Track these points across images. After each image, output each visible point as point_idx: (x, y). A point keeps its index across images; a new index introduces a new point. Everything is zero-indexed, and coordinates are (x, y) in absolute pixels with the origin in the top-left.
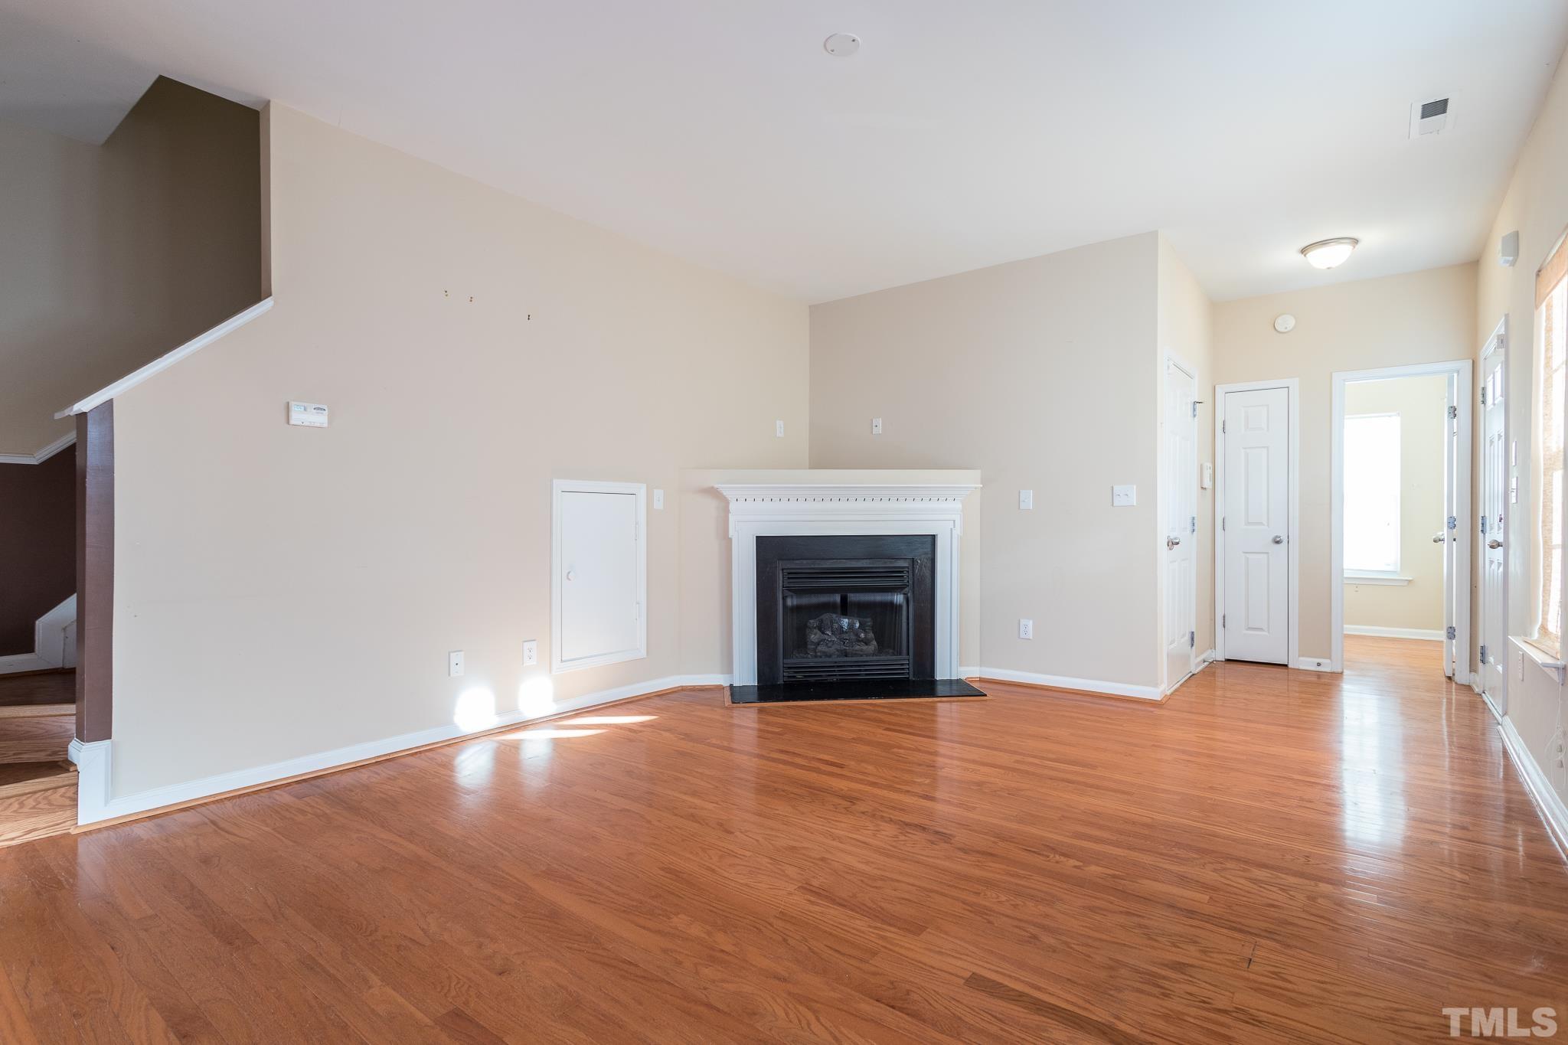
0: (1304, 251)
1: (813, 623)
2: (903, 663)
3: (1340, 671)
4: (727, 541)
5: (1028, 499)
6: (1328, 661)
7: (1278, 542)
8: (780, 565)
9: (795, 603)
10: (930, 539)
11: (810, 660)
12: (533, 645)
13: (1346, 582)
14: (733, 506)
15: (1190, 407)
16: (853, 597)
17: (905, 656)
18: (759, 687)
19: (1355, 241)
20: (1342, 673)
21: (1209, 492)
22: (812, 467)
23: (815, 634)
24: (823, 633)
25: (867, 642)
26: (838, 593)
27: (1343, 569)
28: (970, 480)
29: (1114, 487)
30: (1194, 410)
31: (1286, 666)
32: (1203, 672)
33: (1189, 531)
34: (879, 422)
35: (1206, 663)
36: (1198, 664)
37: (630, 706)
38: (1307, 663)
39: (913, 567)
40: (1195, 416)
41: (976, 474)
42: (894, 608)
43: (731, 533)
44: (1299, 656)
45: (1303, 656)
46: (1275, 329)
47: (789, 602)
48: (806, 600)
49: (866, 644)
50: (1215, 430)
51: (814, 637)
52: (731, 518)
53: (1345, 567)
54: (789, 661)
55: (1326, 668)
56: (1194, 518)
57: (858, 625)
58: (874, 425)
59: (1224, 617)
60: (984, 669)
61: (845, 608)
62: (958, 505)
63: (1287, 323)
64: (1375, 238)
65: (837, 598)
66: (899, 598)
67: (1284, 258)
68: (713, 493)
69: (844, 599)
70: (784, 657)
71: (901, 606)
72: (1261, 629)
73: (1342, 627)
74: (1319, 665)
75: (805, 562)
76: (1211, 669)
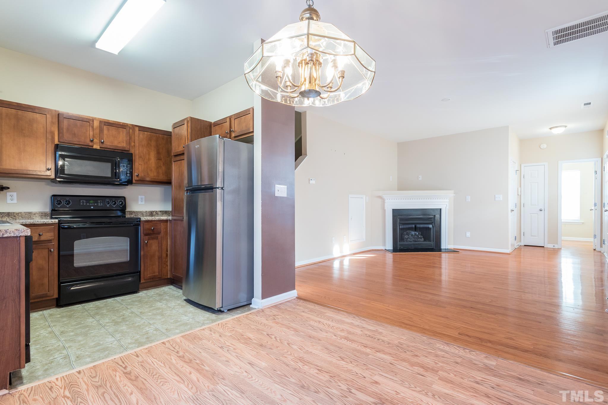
0: (551, 129)
1: (405, 233)
2: (432, 244)
3: (560, 248)
4: (384, 211)
5: (469, 198)
6: (557, 245)
7: (541, 211)
8: (399, 217)
9: (402, 227)
10: (440, 210)
11: (405, 243)
12: (345, 236)
13: (562, 223)
14: (386, 201)
15: (515, 171)
16: (418, 226)
17: (432, 242)
18: (393, 250)
19: (566, 126)
20: (561, 248)
21: (519, 196)
22: (398, 190)
23: (406, 236)
24: (408, 236)
25: (421, 238)
26: (414, 224)
27: (561, 219)
28: (450, 194)
29: (496, 195)
30: (516, 173)
31: (543, 247)
32: (518, 248)
33: (515, 208)
34: (421, 177)
35: (519, 246)
36: (517, 246)
37: (369, 252)
38: (550, 246)
39: (435, 218)
40: (516, 174)
41: (452, 191)
42: (429, 229)
43: (386, 208)
44: (548, 244)
45: (549, 244)
46: (540, 148)
47: (400, 227)
48: (405, 226)
49: (421, 239)
50: (521, 177)
51: (406, 237)
52: (386, 204)
53: (562, 219)
54: (400, 243)
55: (557, 247)
56: (516, 204)
57: (417, 234)
58: (419, 177)
59: (524, 233)
60: (455, 246)
61: (416, 229)
62: (448, 200)
63: (544, 146)
64: (571, 126)
65: (414, 226)
66: (431, 226)
67: (545, 130)
68: (380, 197)
69: (415, 226)
70: (399, 242)
71: (431, 228)
72: (536, 236)
73: (561, 238)
74: (554, 246)
75: (405, 216)
76: (519, 248)
